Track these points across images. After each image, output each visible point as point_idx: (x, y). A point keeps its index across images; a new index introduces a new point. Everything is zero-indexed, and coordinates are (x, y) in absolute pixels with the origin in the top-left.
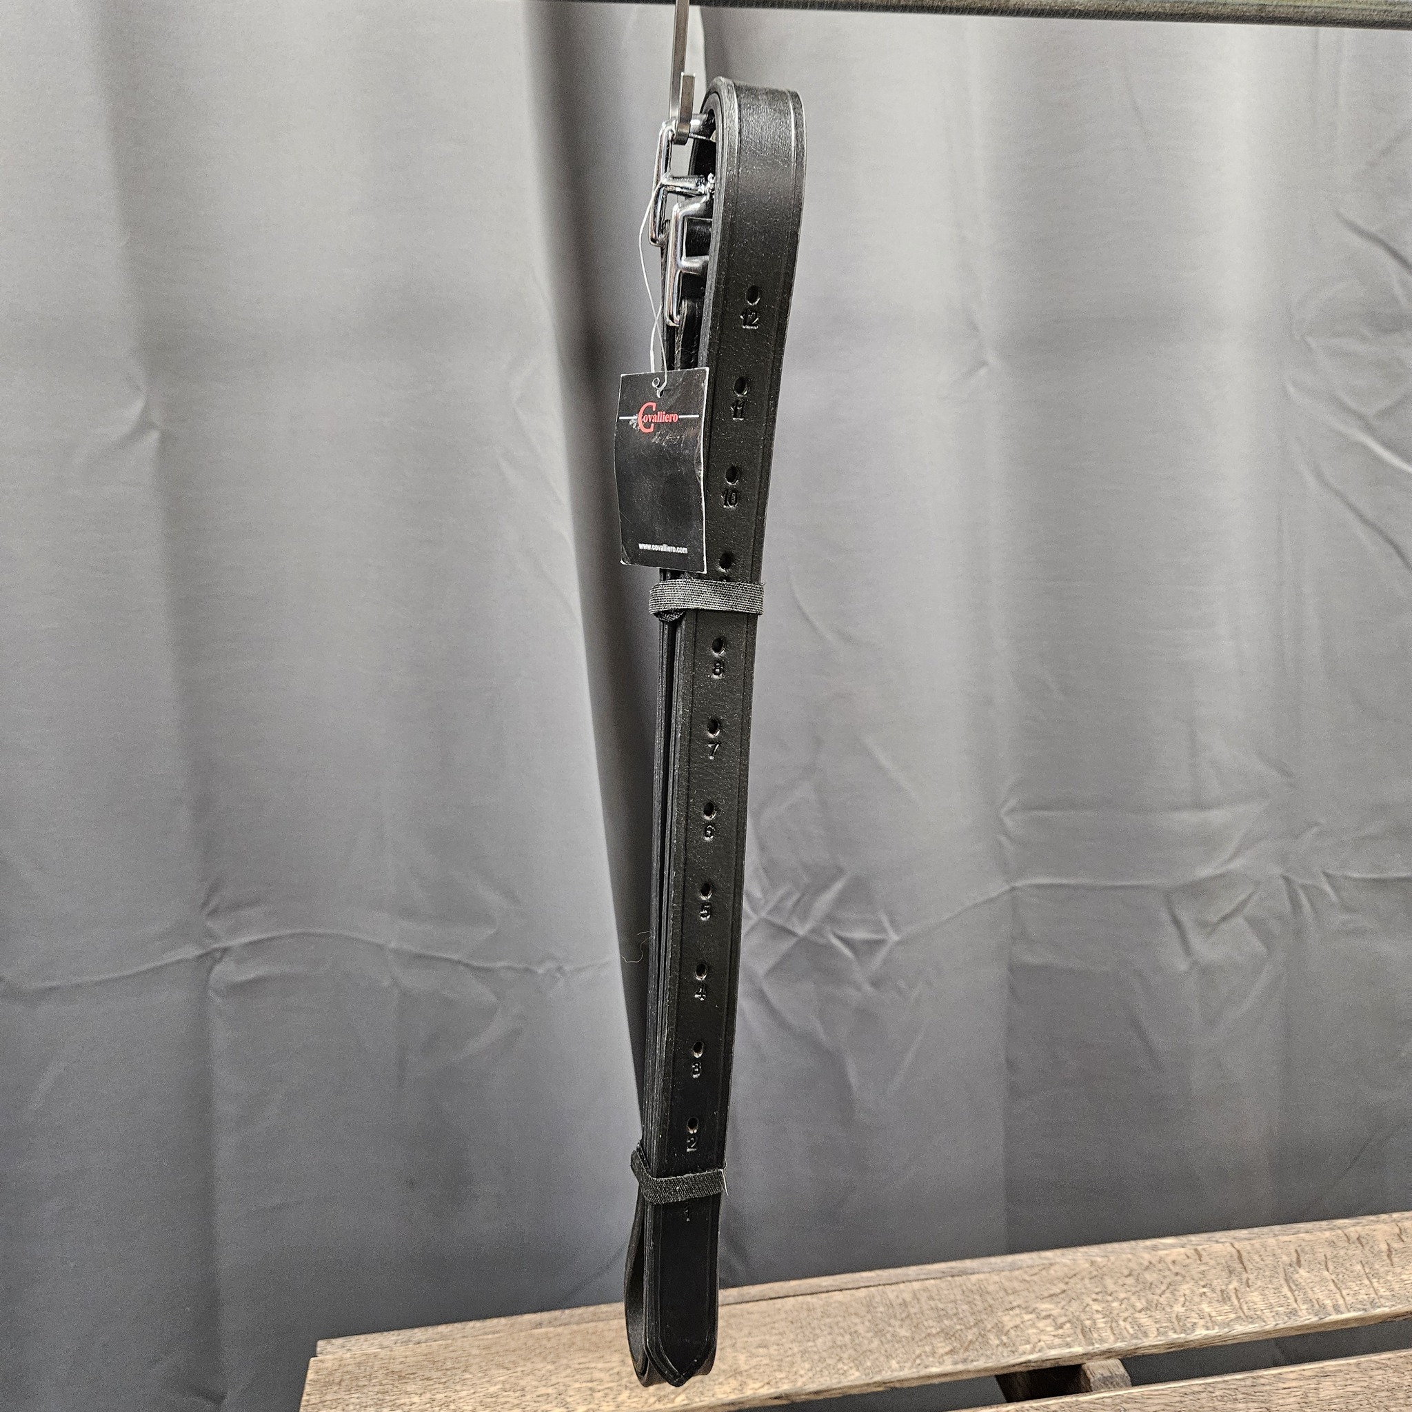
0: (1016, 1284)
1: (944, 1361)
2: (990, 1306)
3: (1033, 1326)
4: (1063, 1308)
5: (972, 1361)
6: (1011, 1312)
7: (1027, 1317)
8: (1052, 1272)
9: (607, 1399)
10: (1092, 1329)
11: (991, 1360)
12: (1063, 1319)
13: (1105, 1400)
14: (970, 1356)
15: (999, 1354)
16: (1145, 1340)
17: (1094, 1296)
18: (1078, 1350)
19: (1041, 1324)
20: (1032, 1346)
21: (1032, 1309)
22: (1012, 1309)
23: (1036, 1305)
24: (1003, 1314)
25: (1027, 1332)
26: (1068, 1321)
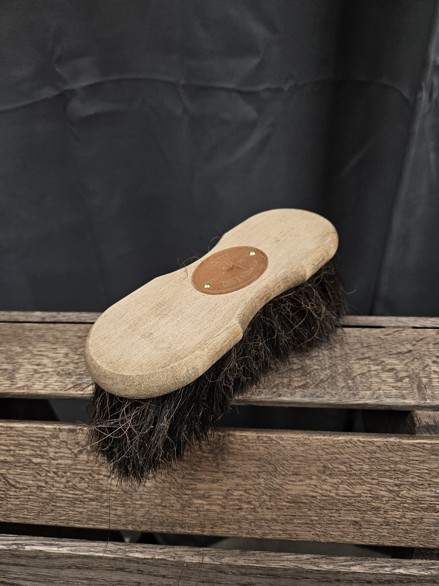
0: (371, 340)
1: (295, 393)
2: (346, 354)
3: (377, 376)
4: (405, 365)
5: (318, 397)
6: (361, 362)
7: (373, 368)
8: (404, 334)
9: (42, 380)
10: (427, 386)
11: (334, 399)
12: (404, 374)
13: (425, 445)
14: (317, 392)
15: (342, 394)
17: (435, 359)
18: (410, 401)
19: (384, 375)
20: (371, 392)
21: (380, 361)
22: (363, 359)
23: (384, 359)
24: (354, 362)
25: (370, 380)
26: (408, 377)
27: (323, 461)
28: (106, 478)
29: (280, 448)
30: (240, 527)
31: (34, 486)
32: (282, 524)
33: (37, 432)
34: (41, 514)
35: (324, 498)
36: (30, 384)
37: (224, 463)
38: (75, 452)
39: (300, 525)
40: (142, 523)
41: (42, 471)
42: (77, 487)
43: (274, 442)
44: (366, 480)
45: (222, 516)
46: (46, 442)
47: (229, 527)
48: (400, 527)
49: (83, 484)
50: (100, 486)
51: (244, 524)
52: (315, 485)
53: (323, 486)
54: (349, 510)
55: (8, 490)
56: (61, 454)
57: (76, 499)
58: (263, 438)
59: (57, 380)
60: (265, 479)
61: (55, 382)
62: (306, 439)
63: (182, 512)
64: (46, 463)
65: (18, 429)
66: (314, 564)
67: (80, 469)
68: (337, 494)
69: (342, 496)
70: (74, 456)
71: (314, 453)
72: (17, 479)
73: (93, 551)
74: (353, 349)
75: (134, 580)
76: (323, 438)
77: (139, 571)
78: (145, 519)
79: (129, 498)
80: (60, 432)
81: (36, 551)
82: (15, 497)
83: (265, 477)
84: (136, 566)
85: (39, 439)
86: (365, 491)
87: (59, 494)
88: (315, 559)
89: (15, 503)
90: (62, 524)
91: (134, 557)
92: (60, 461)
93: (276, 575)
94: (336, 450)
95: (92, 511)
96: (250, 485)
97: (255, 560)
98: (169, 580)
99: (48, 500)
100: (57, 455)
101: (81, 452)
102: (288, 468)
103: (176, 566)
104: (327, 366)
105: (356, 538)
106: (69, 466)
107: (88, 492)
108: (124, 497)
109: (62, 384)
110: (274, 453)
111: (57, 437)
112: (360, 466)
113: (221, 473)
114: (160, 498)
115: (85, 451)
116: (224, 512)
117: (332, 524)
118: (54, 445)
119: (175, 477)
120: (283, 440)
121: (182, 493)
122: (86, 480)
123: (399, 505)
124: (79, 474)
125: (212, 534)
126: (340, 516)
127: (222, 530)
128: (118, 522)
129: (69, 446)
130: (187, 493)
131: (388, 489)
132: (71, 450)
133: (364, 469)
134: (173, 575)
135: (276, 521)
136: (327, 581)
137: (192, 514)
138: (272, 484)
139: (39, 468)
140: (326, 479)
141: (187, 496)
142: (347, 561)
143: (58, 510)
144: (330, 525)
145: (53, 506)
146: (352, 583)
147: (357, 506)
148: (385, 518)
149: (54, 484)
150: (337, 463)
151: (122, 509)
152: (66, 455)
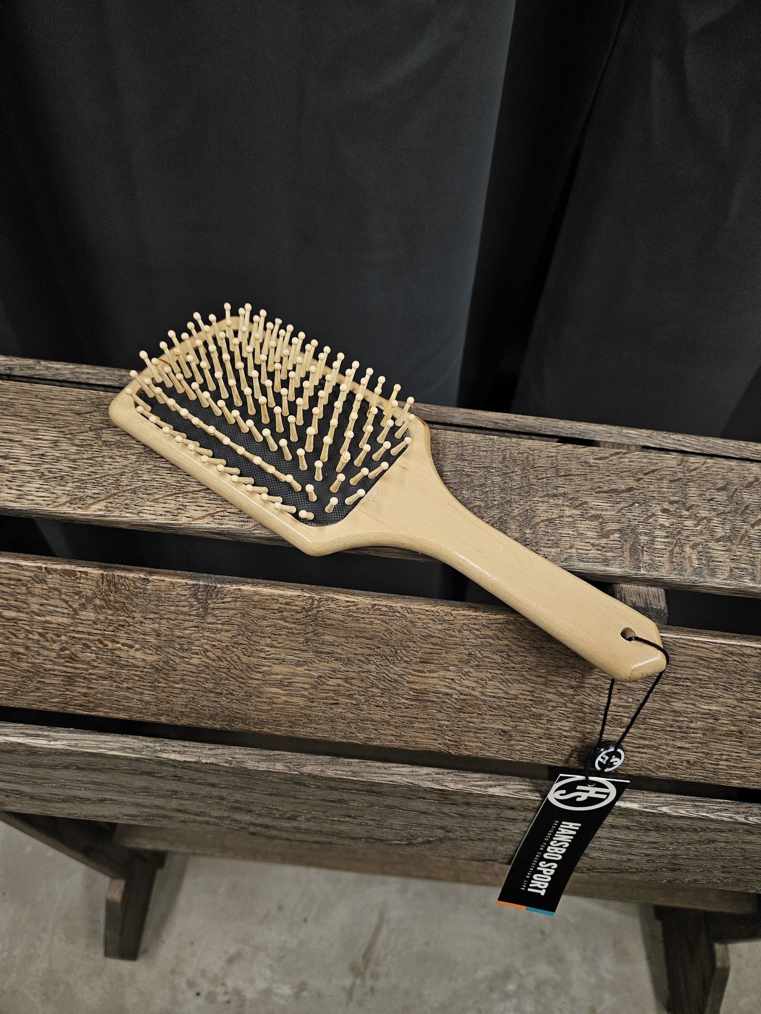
0: (574, 465)
2: (529, 486)
3: (572, 525)
4: (619, 512)
6: (551, 500)
7: (568, 512)
8: (626, 460)
9: (12, 485)
10: (645, 549)
12: (615, 526)
16: (708, 579)
17: (666, 505)
18: (616, 570)
19: (583, 526)
20: (559, 549)
21: (581, 502)
22: (555, 495)
23: (588, 499)
24: (540, 500)
25: (559, 531)
26: (619, 530)
27: (467, 647)
28: (126, 648)
29: (405, 623)
30: (333, 728)
31: (7, 652)
32: (396, 727)
33: (8, 571)
34: (19, 692)
35: (462, 697)
37: (317, 639)
38: (74, 606)
39: (422, 731)
40: (183, 715)
41: (19, 631)
42: (78, 657)
43: (398, 615)
44: (529, 677)
45: (307, 712)
46: (24, 588)
47: (317, 726)
48: (567, 743)
49: (89, 654)
50: (117, 659)
51: (339, 724)
52: (452, 679)
53: (463, 681)
54: (497, 716)
56: (52, 608)
57: (78, 675)
58: (379, 607)
59: (40, 488)
60: (377, 665)
61: (37, 491)
62: (447, 614)
63: (246, 703)
64: (25, 619)
66: (437, 781)
67: (83, 633)
68: (483, 693)
69: (490, 696)
70: (72, 613)
71: (457, 634)
73: (104, 748)
74: (542, 479)
75: (168, 787)
76: (473, 614)
77: (175, 776)
78: (187, 710)
79: (163, 678)
80: (47, 574)
81: (11, 743)
83: (378, 663)
84: (173, 770)
85: (12, 582)
86: (524, 692)
87: (49, 666)
88: (439, 774)
90: (54, 709)
91: (169, 759)
92: (48, 618)
93: (380, 793)
94: (490, 633)
95: (101, 693)
96: (354, 672)
97: (350, 771)
98: (220, 790)
99: (31, 674)
100: (41, 608)
101: (83, 607)
102: (414, 652)
103: (233, 773)
104: (496, 503)
105: (501, 752)
106: (65, 626)
107: (96, 667)
108: (156, 676)
109: (49, 495)
110: (395, 629)
111: (43, 581)
112: (524, 658)
113: (311, 653)
114: (213, 681)
115: (90, 606)
116: (311, 707)
117: (469, 732)
118: (37, 593)
119: (237, 653)
120: (412, 613)
121: (247, 676)
122: (92, 648)
123: (570, 714)
124: (80, 639)
125: (290, 734)
126: (482, 723)
127: (307, 731)
129: (63, 597)
130: (257, 677)
131: (558, 691)
132: (67, 602)
133: (529, 663)
134: (227, 784)
135: (388, 723)
136: (452, 804)
137: (262, 706)
138: (387, 673)
139: (14, 626)
140: (469, 672)
141: (256, 682)
142: (483, 779)
143: (47, 688)
144: (467, 734)
145: (39, 682)
146: (487, 808)
147: (509, 711)
148: (548, 729)
149: (41, 650)
150: (490, 651)
151: (152, 693)
152: (59, 610)
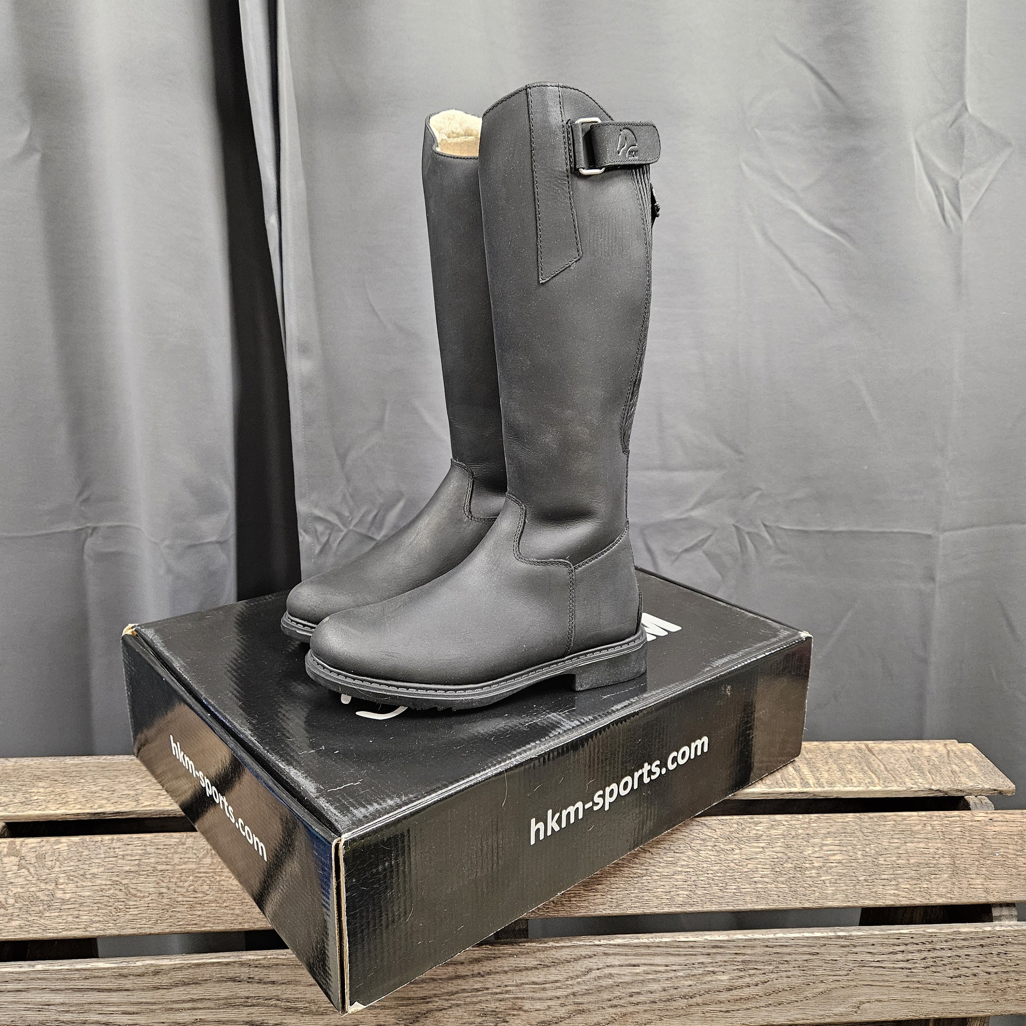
28: (227, 879)
31: (156, 893)
33: (165, 841)
34: (159, 921)
36: (155, 803)
38: (200, 856)
41: (165, 877)
42: (198, 890)
46: (172, 849)
49: (206, 887)
50: (221, 887)
55: (128, 900)
56: (186, 859)
57: (197, 903)
64: (170, 869)
65: (146, 839)
67: (204, 873)
70: (198, 860)
72: (139, 888)
80: (186, 839)
82: (135, 907)
87: (180, 899)
89: (134, 913)
92: (184, 866)
95: (210, 913)
99: (168, 906)
100: (181, 860)
101: (205, 856)
106: (193, 870)
107: (209, 894)
111: (184, 844)
115: (210, 855)
122: (208, 882)
124: (201, 877)
128: (235, 921)
129: (194, 851)
139: (163, 875)
145: (172, 911)
149: (177, 889)
151: (241, 907)
152: (191, 860)
